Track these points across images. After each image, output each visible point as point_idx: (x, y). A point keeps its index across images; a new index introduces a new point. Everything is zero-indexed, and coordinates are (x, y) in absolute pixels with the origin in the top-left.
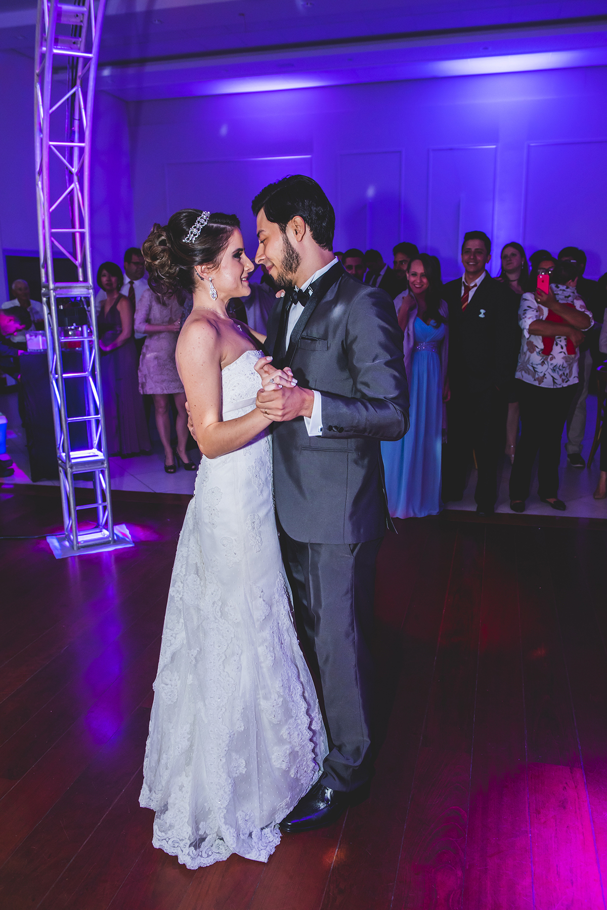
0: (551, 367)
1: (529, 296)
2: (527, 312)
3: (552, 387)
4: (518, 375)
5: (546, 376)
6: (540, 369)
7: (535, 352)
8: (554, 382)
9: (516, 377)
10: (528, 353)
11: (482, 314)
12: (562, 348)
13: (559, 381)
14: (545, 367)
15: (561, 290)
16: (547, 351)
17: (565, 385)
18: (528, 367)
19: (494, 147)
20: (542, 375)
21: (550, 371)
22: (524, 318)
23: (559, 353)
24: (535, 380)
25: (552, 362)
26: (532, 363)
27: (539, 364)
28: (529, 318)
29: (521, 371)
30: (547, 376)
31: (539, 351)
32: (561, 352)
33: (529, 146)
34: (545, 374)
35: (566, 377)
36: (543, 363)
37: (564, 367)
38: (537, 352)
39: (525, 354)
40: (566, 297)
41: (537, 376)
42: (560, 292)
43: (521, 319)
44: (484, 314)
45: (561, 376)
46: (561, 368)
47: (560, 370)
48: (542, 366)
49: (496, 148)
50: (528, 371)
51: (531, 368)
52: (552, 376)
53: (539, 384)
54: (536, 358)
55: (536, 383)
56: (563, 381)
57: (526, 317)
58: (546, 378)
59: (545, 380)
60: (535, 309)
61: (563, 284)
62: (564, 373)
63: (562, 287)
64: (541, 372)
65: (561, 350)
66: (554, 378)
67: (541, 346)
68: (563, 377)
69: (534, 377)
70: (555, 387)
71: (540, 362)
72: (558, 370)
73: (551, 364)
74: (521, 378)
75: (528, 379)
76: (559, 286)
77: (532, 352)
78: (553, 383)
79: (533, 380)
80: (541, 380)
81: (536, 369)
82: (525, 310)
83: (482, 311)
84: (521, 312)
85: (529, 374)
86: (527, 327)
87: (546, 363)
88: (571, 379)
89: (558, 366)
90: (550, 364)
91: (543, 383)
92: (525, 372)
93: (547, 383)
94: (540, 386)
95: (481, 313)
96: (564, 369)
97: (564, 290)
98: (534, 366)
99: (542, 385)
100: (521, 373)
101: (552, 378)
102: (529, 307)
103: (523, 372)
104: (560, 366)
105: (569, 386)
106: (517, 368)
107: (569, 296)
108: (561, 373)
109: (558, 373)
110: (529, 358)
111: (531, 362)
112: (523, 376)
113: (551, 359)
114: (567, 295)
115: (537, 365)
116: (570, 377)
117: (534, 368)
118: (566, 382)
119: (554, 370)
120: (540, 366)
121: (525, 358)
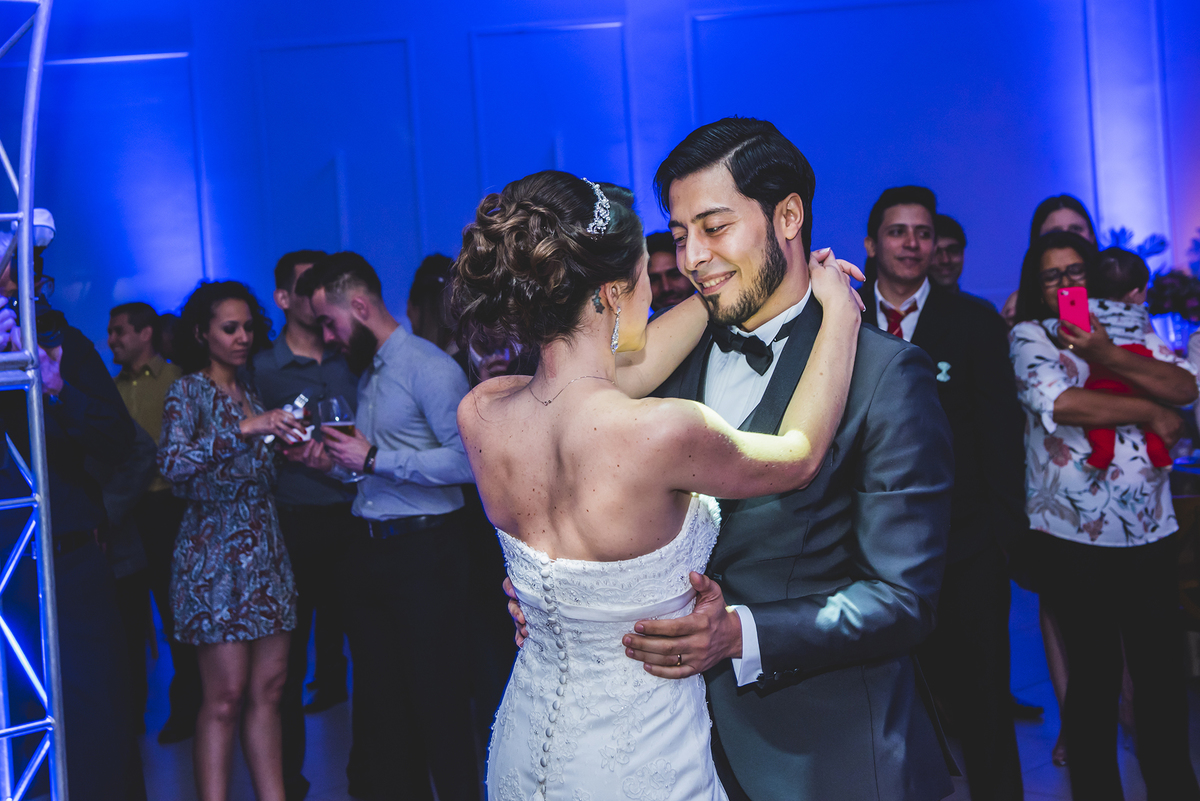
0: (1116, 495)
1: (1031, 332)
2: (1039, 370)
3: (1123, 544)
4: (1037, 521)
5: (1106, 518)
6: (1092, 504)
7: (1070, 464)
8: (1128, 533)
9: (1032, 527)
10: (1052, 467)
11: (944, 371)
12: (1136, 447)
13: (1137, 528)
14: (1102, 495)
15: (1114, 315)
16: (1100, 461)
17: (1152, 538)
18: (1057, 501)
20: (1095, 516)
21: (1113, 504)
22: (1034, 386)
23: (1130, 461)
24: (1080, 530)
25: (1116, 482)
26: (1066, 491)
27: (1085, 491)
28: (1050, 385)
29: (1041, 510)
30: (1109, 517)
31: (1081, 460)
32: (1135, 458)
34: (1103, 515)
35: (1150, 516)
36: (1094, 488)
37: (1145, 495)
38: (1075, 463)
39: (1045, 468)
40: (1128, 330)
41: (1083, 521)
42: (1113, 321)
43: (1027, 389)
44: (948, 372)
45: (1140, 516)
46: (1138, 496)
47: (1137, 500)
48: (1094, 493)
50: (1058, 510)
51: (1066, 503)
52: (1121, 518)
53: (1093, 540)
54: (1072, 475)
55: (1084, 538)
56: (1146, 527)
57: (1040, 383)
58: (1106, 523)
59: (1105, 528)
60: (1056, 362)
61: (1118, 298)
62: (1146, 510)
63: (1115, 307)
64: (1094, 510)
65: (1135, 453)
66: (1125, 523)
67: (1082, 447)
68: (1145, 518)
69: (1075, 522)
70: (1130, 544)
71: (1087, 486)
72: (1132, 501)
73: (1116, 488)
74: (1045, 528)
75: (1062, 529)
76: (1107, 303)
77: (1061, 464)
78: (1123, 535)
79: (1074, 530)
80: (1095, 529)
81: (1078, 505)
82: (1031, 366)
83: (944, 366)
84: (1022, 373)
85: (1063, 517)
86: (1050, 407)
87: (1102, 485)
88: (1161, 522)
89: (1131, 491)
90: (1111, 488)
91: (1100, 537)
92: (1053, 513)
93: (1111, 537)
94: (1096, 543)
95: (940, 371)
96: (1146, 498)
97: (1121, 315)
98: (1075, 497)
99: (1101, 541)
100: (1043, 515)
101: (1120, 523)
102: (1039, 358)
103: (1047, 513)
104: (1136, 492)
105: (1161, 541)
106: (1031, 504)
107: (1135, 328)
108: (1140, 508)
109: (1134, 509)
110: (1056, 479)
111: (1062, 487)
112: (1047, 523)
113: (1115, 476)
114: (1131, 325)
115: (1080, 493)
116: (1159, 516)
117: (1072, 501)
118: (1153, 530)
119: (1123, 502)
120: (1087, 496)
121: (1045, 481)
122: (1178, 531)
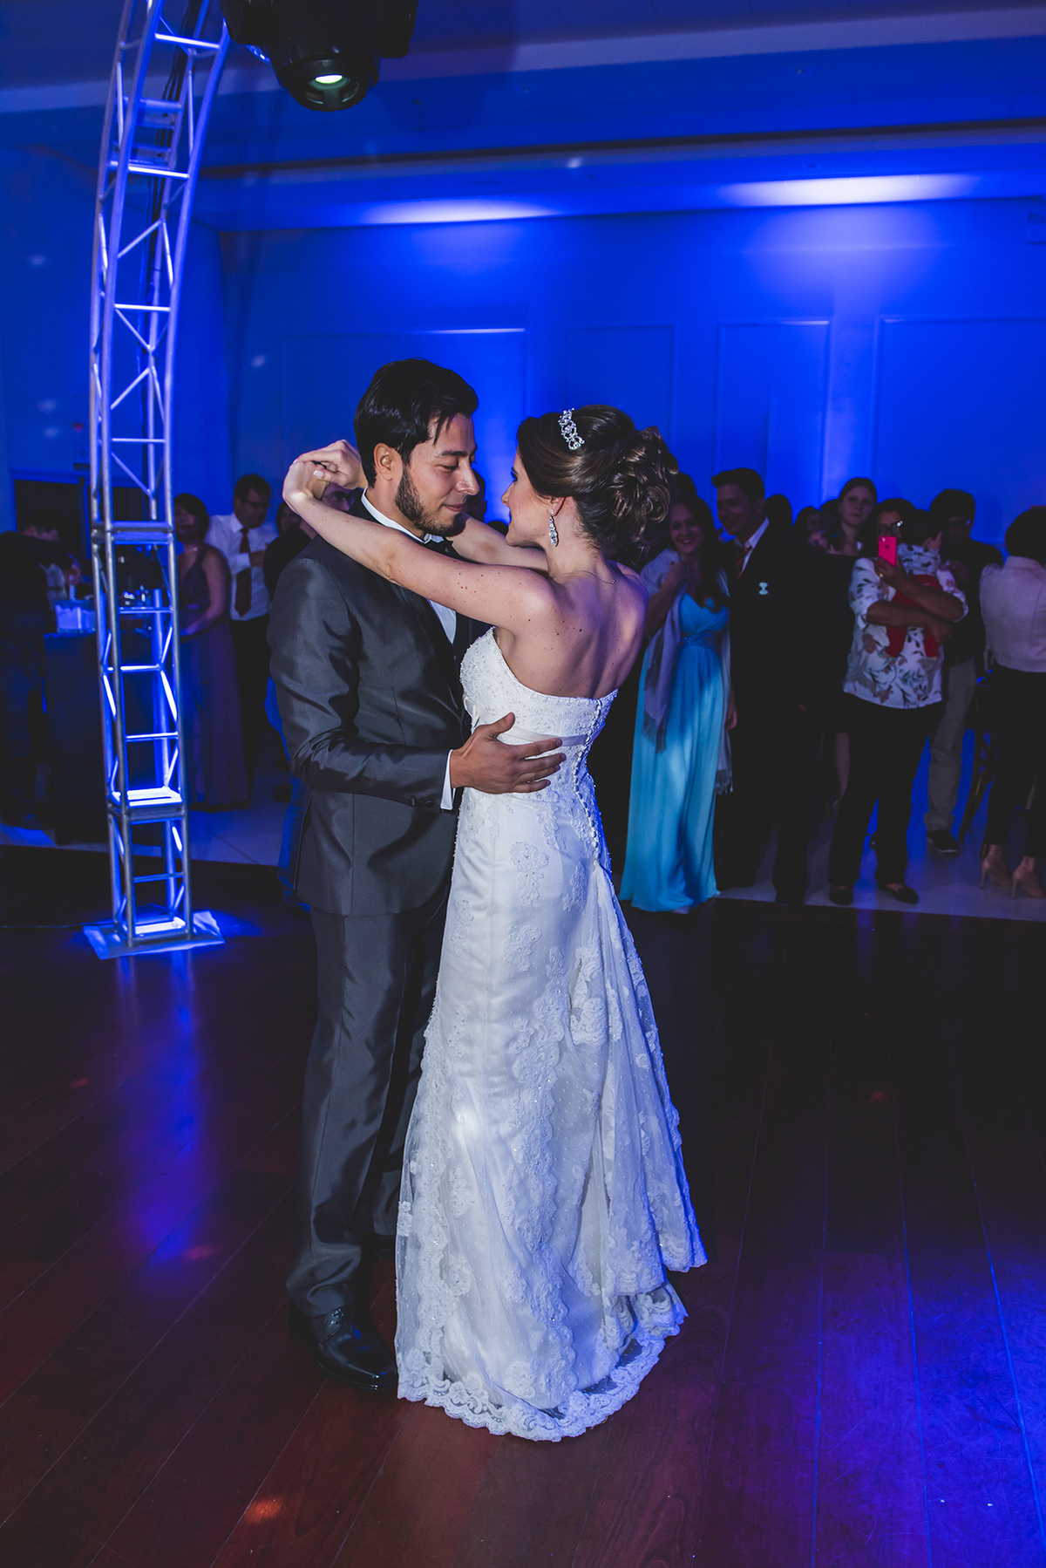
0: (901, 675)
1: (864, 563)
2: (864, 588)
3: (902, 707)
4: (848, 688)
5: (892, 689)
6: (885, 679)
7: (875, 652)
8: (905, 700)
9: (845, 691)
10: (865, 653)
12: (918, 645)
13: (913, 697)
14: (892, 674)
15: (916, 553)
16: (894, 650)
17: (922, 704)
18: (864, 676)
19: (825, 323)
20: (886, 687)
21: (898, 681)
22: (859, 598)
23: (912, 655)
24: (875, 695)
25: (902, 667)
26: (870, 669)
27: (882, 670)
28: (868, 598)
29: (853, 681)
30: (895, 689)
31: (882, 651)
32: (916, 652)
33: (883, 324)
34: (890, 687)
35: (923, 692)
36: (887, 669)
37: (920, 676)
38: (878, 652)
39: (860, 654)
40: (923, 565)
41: (878, 690)
42: (914, 558)
43: (854, 600)
45: (915, 690)
46: (915, 677)
47: (914, 679)
48: (887, 673)
49: (828, 326)
50: (864, 682)
51: (869, 677)
52: (902, 690)
53: (882, 702)
54: (876, 661)
55: (877, 701)
56: (919, 697)
57: (862, 596)
58: (892, 692)
59: (891, 696)
60: (874, 584)
61: (919, 545)
62: (920, 686)
63: (917, 549)
64: (885, 684)
65: (916, 649)
66: (904, 693)
67: (883, 640)
68: (920, 692)
69: (873, 690)
70: (906, 707)
71: (883, 667)
72: (910, 680)
73: (901, 671)
74: (853, 692)
75: (864, 694)
76: (914, 547)
77: (870, 652)
78: (902, 701)
79: (872, 695)
80: (885, 695)
81: (877, 679)
82: (860, 585)
84: (853, 588)
85: (866, 686)
86: (865, 612)
87: (892, 668)
88: (931, 695)
89: (911, 673)
90: (898, 671)
91: (888, 701)
92: (860, 683)
93: (894, 701)
94: (884, 704)
96: (921, 679)
97: (920, 554)
98: (875, 673)
99: (886, 704)
100: (854, 685)
101: (901, 694)
102: (866, 580)
103: (857, 683)
104: (914, 674)
105: (928, 706)
106: (848, 677)
107: (929, 564)
108: (916, 684)
109: (911, 685)
110: (865, 662)
111: (868, 667)
112: (856, 689)
113: (901, 664)
114: (925, 562)
115: (878, 672)
116: (930, 691)
117: (873, 676)
118: (924, 699)
119: (904, 680)
120: (883, 674)
121: (859, 661)
122: (940, 702)
